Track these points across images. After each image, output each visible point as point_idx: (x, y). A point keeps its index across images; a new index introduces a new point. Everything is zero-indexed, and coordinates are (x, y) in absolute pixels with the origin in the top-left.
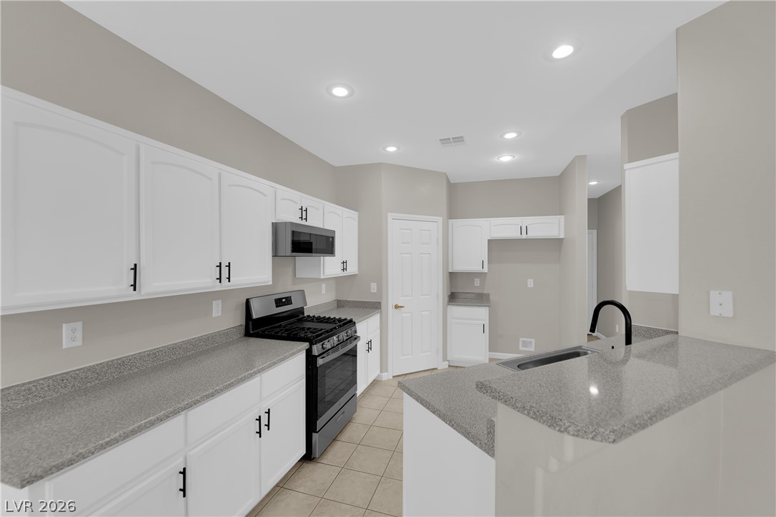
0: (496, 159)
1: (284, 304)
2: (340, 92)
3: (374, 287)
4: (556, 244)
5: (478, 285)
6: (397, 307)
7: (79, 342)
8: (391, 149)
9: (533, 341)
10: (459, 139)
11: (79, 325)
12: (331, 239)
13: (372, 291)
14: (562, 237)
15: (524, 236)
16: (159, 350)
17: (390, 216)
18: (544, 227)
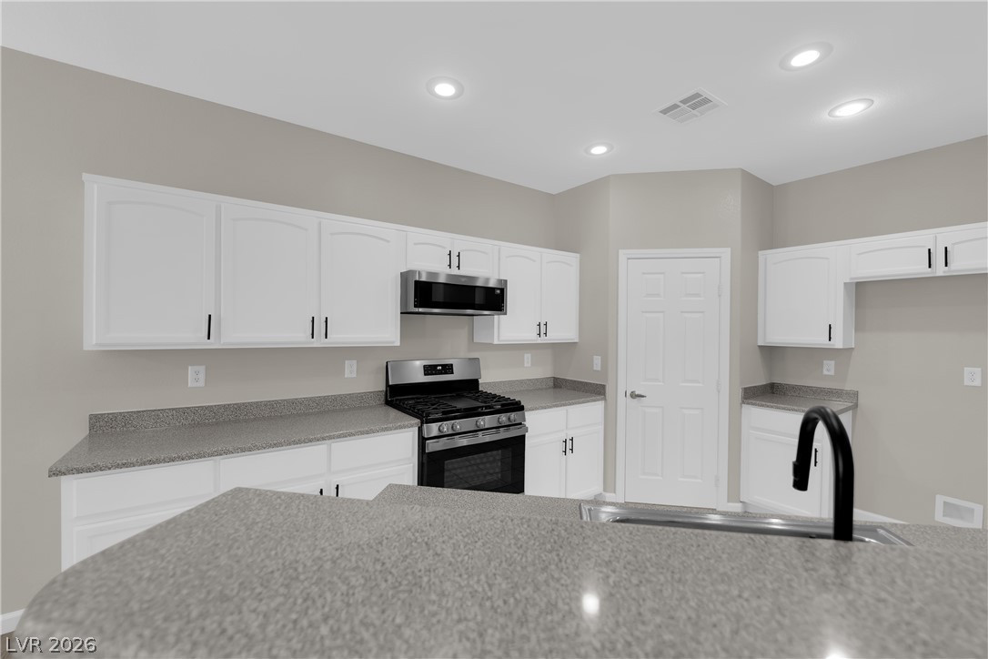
0: (825, 117)
1: (440, 373)
2: (445, 90)
3: (597, 363)
5: (832, 373)
6: (634, 396)
7: (201, 383)
8: (599, 150)
10: (697, 102)
11: (202, 369)
12: (498, 291)
13: (595, 368)
15: (940, 271)
16: (277, 402)
17: (623, 254)
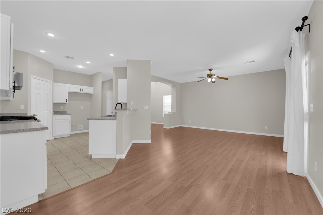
3: (22, 107)
4: (90, 95)
5: (62, 108)
8: (43, 51)
9: (83, 126)
14: (93, 93)
15: (81, 92)
17: (32, 76)
18: (87, 90)
